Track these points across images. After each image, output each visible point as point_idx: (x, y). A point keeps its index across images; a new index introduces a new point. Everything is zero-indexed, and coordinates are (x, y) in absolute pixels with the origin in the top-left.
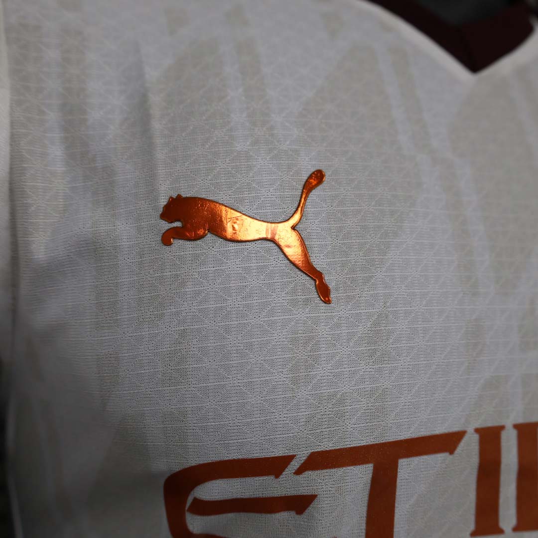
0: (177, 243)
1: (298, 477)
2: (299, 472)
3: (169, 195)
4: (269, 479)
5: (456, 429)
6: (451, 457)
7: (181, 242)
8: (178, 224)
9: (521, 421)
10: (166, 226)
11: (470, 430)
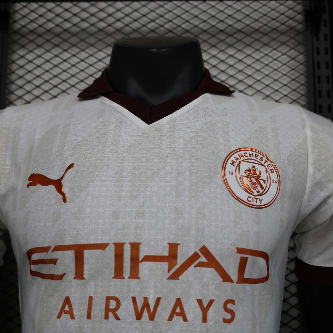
0: (30, 187)
1: (53, 253)
2: (53, 251)
3: (31, 173)
4: (45, 253)
5: (106, 242)
6: (103, 251)
7: (31, 186)
8: (31, 181)
9: (132, 242)
10: (29, 182)
11: (111, 243)
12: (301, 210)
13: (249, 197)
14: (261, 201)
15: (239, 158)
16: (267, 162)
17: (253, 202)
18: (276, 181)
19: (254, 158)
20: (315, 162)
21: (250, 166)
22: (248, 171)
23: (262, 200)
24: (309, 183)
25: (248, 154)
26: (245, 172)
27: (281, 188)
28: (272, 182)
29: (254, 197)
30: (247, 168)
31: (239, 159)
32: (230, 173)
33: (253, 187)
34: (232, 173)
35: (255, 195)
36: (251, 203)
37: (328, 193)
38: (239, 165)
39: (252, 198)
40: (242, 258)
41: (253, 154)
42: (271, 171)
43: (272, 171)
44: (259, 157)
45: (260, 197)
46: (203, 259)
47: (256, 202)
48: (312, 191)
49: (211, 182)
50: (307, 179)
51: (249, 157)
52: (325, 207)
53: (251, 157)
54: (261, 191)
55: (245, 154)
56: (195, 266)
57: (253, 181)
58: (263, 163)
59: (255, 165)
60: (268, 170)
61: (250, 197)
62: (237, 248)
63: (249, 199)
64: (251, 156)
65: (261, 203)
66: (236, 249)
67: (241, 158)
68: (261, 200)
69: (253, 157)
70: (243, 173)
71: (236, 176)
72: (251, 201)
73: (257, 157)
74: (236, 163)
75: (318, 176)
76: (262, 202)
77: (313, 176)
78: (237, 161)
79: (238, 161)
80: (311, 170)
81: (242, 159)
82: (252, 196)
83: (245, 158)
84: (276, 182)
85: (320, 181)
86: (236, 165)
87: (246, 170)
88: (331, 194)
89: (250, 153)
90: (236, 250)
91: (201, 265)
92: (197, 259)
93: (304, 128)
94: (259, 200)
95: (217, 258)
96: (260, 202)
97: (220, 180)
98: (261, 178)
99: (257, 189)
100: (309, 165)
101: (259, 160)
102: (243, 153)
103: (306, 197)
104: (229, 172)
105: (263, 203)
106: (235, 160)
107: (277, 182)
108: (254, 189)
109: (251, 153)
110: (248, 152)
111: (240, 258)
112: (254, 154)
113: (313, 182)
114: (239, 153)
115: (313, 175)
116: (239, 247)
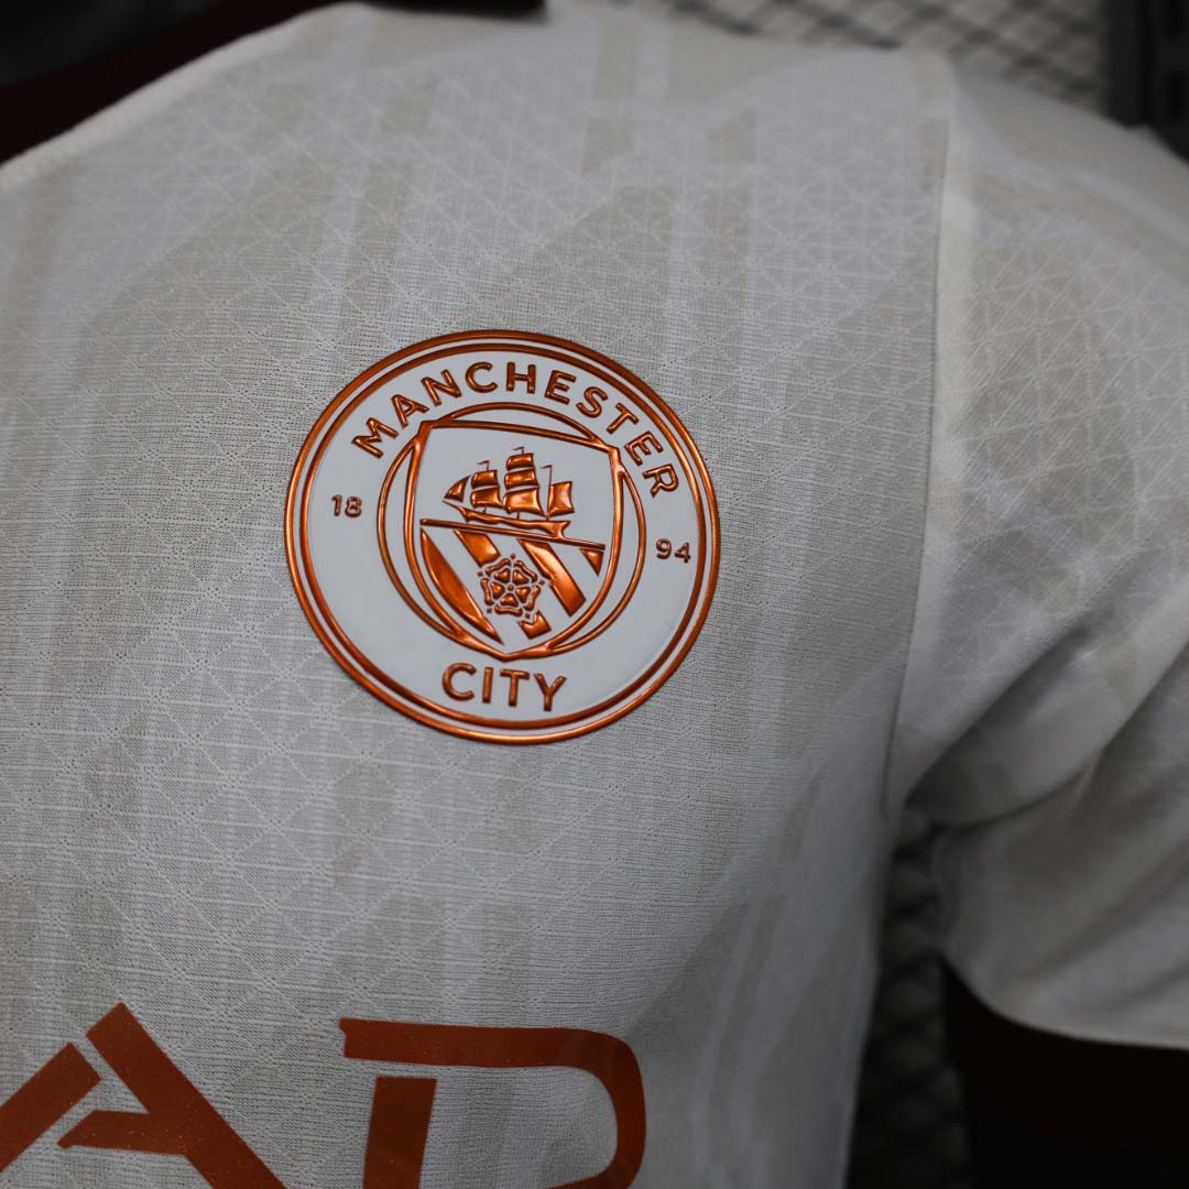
12: (900, 720)
13: (462, 668)
14: (549, 692)
15: (425, 401)
16: (635, 421)
17: (487, 700)
18: (686, 547)
19: (539, 399)
20: (982, 408)
21: (496, 451)
22: (475, 485)
23: (561, 682)
24: (940, 551)
25: (498, 375)
26: (453, 496)
27: (717, 597)
28: (652, 551)
29: (498, 666)
30: (471, 469)
31: (423, 409)
32: (337, 507)
33: (496, 596)
34: (354, 508)
35: (505, 650)
36: (474, 708)
37: (1069, 612)
38: (413, 453)
39: (479, 677)
40: (384, 1086)
41: (532, 368)
42: (652, 481)
43: (666, 478)
44: (576, 393)
45: (550, 668)
46: (115, 1095)
47: (513, 703)
48: (967, 601)
49: (202, 569)
50: (929, 525)
51: (500, 395)
52: (1056, 701)
53: (520, 393)
54: (560, 621)
55: (470, 372)
56: (65, 1143)
57: (505, 555)
58: (597, 426)
59: (531, 444)
60: (636, 473)
61: (472, 671)
62: (347, 1025)
63: (461, 683)
64: (521, 386)
65: (548, 708)
66: (337, 1030)
67: (438, 403)
68: (550, 682)
69: (531, 392)
70: (432, 504)
71: (382, 525)
72: (469, 697)
73: (565, 389)
74: (394, 435)
75: (1006, 502)
76: (556, 698)
77: (970, 503)
78: (404, 425)
79: (416, 419)
80: (951, 460)
81: (450, 405)
82: (481, 662)
83: (470, 398)
84: (684, 555)
85: (1019, 534)
86: (390, 447)
87: (464, 481)
88: (1089, 615)
89: (511, 366)
90: (338, 1039)
91: (104, 1131)
92: (77, 1096)
93: (926, 187)
94: (541, 682)
95: (211, 1089)
96: (540, 699)
97: (262, 559)
98: (570, 534)
99: (530, 608)
100: (941, 429)
101: (570, 411)
102: (458, 365)
103: (925, 637)
104: (337, 500)
105: (563, 705)
106: (390, 419)
107: (694, 552)
108: (509, 608)
109: (522, 362)
110: (499, 360)
111: (372, 1085)
112: (546, 367)
113: (966, 541)
114: (433, 369)
115: (969, 497)
116: (360, 1014)
